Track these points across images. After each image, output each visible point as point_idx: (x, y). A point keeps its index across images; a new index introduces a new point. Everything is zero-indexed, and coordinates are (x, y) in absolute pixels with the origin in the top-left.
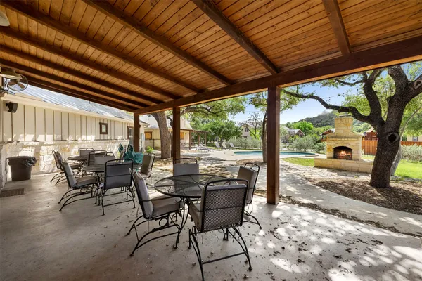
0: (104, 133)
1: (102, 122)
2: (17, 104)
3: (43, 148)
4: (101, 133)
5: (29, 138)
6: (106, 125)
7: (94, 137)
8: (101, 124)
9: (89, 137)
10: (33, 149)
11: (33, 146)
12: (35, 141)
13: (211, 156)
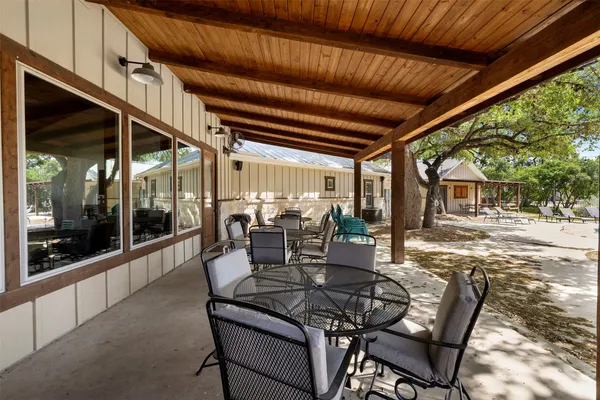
0: (331, 190)
1: (328, 175)
2: (241, 162)
3: (264, 206)
4: (327, 189)
5: (254, 195)
6: (334, 178)
7: (317, 194)
8: (326, 178)
9: (312, 195)
10: (256, 207)
11: (255, 204)
12: (258, 198)
13: (517, 233)
